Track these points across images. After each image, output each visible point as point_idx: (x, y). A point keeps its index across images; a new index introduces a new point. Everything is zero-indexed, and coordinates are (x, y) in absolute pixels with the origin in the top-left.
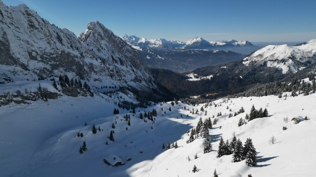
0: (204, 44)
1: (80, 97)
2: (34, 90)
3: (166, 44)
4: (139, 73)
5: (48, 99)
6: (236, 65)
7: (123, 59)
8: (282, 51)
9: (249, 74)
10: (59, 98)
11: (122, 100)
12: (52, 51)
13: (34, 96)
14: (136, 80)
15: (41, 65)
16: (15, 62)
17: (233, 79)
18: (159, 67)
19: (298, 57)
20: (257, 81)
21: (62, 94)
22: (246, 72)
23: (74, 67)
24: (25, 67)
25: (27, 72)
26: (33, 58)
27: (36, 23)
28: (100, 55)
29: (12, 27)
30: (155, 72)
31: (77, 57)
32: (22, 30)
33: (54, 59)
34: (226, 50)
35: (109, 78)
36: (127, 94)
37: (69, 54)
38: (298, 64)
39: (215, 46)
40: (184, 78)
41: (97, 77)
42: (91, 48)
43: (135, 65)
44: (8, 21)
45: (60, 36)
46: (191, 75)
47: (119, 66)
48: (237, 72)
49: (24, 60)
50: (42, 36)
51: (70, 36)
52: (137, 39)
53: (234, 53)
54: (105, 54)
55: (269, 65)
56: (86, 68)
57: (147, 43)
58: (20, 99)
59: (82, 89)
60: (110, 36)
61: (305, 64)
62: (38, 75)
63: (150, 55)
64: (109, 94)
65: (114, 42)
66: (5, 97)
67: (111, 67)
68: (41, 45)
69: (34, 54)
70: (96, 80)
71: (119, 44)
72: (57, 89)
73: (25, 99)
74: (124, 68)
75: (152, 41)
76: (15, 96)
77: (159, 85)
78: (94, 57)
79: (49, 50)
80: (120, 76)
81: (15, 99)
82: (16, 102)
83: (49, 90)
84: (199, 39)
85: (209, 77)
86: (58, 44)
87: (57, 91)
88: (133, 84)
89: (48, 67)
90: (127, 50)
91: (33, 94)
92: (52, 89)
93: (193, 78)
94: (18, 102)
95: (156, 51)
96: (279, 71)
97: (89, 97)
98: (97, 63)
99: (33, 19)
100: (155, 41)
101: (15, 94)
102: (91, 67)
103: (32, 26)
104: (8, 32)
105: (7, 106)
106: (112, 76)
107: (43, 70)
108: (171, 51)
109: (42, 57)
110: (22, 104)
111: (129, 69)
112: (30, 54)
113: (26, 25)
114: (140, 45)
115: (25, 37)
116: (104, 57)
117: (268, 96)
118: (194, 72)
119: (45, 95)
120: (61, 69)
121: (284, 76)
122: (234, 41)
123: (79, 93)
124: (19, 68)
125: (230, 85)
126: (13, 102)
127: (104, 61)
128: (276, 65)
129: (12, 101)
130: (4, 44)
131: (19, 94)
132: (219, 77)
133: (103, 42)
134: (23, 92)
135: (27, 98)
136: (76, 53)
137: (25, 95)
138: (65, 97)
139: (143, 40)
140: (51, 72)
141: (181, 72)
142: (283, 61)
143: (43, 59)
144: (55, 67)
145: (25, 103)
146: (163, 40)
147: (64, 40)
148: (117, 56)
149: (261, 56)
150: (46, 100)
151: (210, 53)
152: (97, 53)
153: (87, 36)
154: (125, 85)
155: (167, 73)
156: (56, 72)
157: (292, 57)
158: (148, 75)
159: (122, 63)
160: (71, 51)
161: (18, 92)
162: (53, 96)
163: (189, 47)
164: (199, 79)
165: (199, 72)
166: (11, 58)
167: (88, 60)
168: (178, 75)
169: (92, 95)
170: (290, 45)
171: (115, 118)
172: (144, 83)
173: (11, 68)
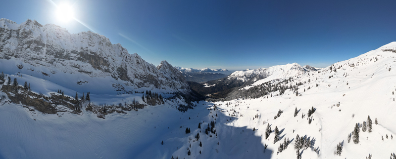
0: (209, 70)
1: (157, 105)
2: (131, 103)
3: (193, 70)
4: (183, 84)
5: (138, 109)
6: (225, 79)
7: (176, 77)
8: (241, 73)
9: (231, 83)
10: (145, 108)
11: (179, 104)
12: (145, 74)
13: (129, 108)
14: (182, 88)
15: (139, 81)
16: (128, 79)
17: (224, 85)
18: (190, 80)
19: (247, 75)
20: (234, 86)
21: (147, 104)
22: (229, 82)
23: (154, 82)
24: (132, 82)
25: (132, 84)
26: (136, 77)
27: (140, 61)
28: (166, 75)
29: (130, 63)
30: (189, 83)
31: (155, 77)
32: (134, 65)
33: (145, 78)
34: (219, 73)
35: (169, 87)
36: (180, 99)
37: (152, 75)
38: (247, 78)
39: (214, 71)
40: (202, 86)
41: (163, 87)
42: (162, 72)
43: (181, 80)
44: (129, 60)
45: (149, 67)
46: (206, 84)
47: (174, 81)
48: (226, 82)
49: (132, 79)
50: (141, 67)
51: (153, 67)
52: (180, 68)
53: (222, 74)
54: (167, 76)
55: (238, 79)
56: (159, 82)
57: (185, 70)
58: (120, 109)
59: (158, 100)
60: (170, 67)
61: (249, 78)
62: (138, 86)
63: (186, 75)
64: (171, 100)
65: (172, 69)
66: (111, 108)
67: (170, 82)
68: (141, 71)
69: (137, 75)
70: (163, 88)
71: (174, 71)
72: (144, 101)
73: (123, 109)
74: (176, 82)
75: (187, 69)
76: (118, 107)
77: (192, 90)
78: (163, 77)
79: (144, 74)
80: (175, 86)
81: (117, 109)
82: (117, 111)
83: (140, 103)
84: (207, 68)
85: (214, 85)
86: (148, 71)
87: (144, 103)
88: (180, 90)
89: (142, 82)
90: (178, 73)
91: (129, 106)
92: (141, 102)
93: (206, 86)
94: (119, 112)
95: (189, 73)
96: (241, 81)
97: (162, 104)
98: (164, 80)
99: (139, 60)
100: (188, 69)
101: (118, 106)
102: (161, 82)
103: (138, 63)
104: (128, 65)
105: (111, 114)
106: (170, 86)
107: (140, 84)
108: (195, 73)
109: (140, 77)
110: (121, 113)
111: (179, 82)
112: (135, 75)
113: (136, 62)
114: (182, 70)
115: (134, 68)
116: (167, 77)
117: (256, 99)
118: (207, 83)
119: (137, 106)
120: (148, 83)
121: (243, 83)
122: (221, 69)
123: (157, 103)
124: (129, 82)
125: (224, 89)
126: (116, 112)
127: (167, 79)
128: (240, 78)
129: (115, 110)
130: (125, 71)
131: (120, 106)
132: (218, 85)
133: (167, 69)
134: (123, 104)
135: (125, 109)
136: (155, 75)
137: (124, 107)
138: (148, 107)
139: (183, 69)
140: (143, 84)
141: (200, 83)
142: (242, 77)
143: (141, 78)
144: (145, 82)
145: (123, 113)
146: (191, 69)
147: (151, 69)
148: (173, 76)
149: (234, 75)
150: (137, 110)
151: (212, 74)
152: (164, 75)
153: (160, 67)
154: (177, 91)
155: (195, 83)
156: (145, 84)
157: (245, 76)
158: (187, 85)
159: (175, 80)
160: (153, 74)
161: (120, 104)
162: (141, 106)
163: (202, 71)
164: (209, 86)
165: (209, 83)
166: (127, 77)
167: (160, 78)
168: (200, 84)
169: (163, 103)
170: (244, 71)
171: (189, 140)
172: (185, 89)
173: (126, 82)
